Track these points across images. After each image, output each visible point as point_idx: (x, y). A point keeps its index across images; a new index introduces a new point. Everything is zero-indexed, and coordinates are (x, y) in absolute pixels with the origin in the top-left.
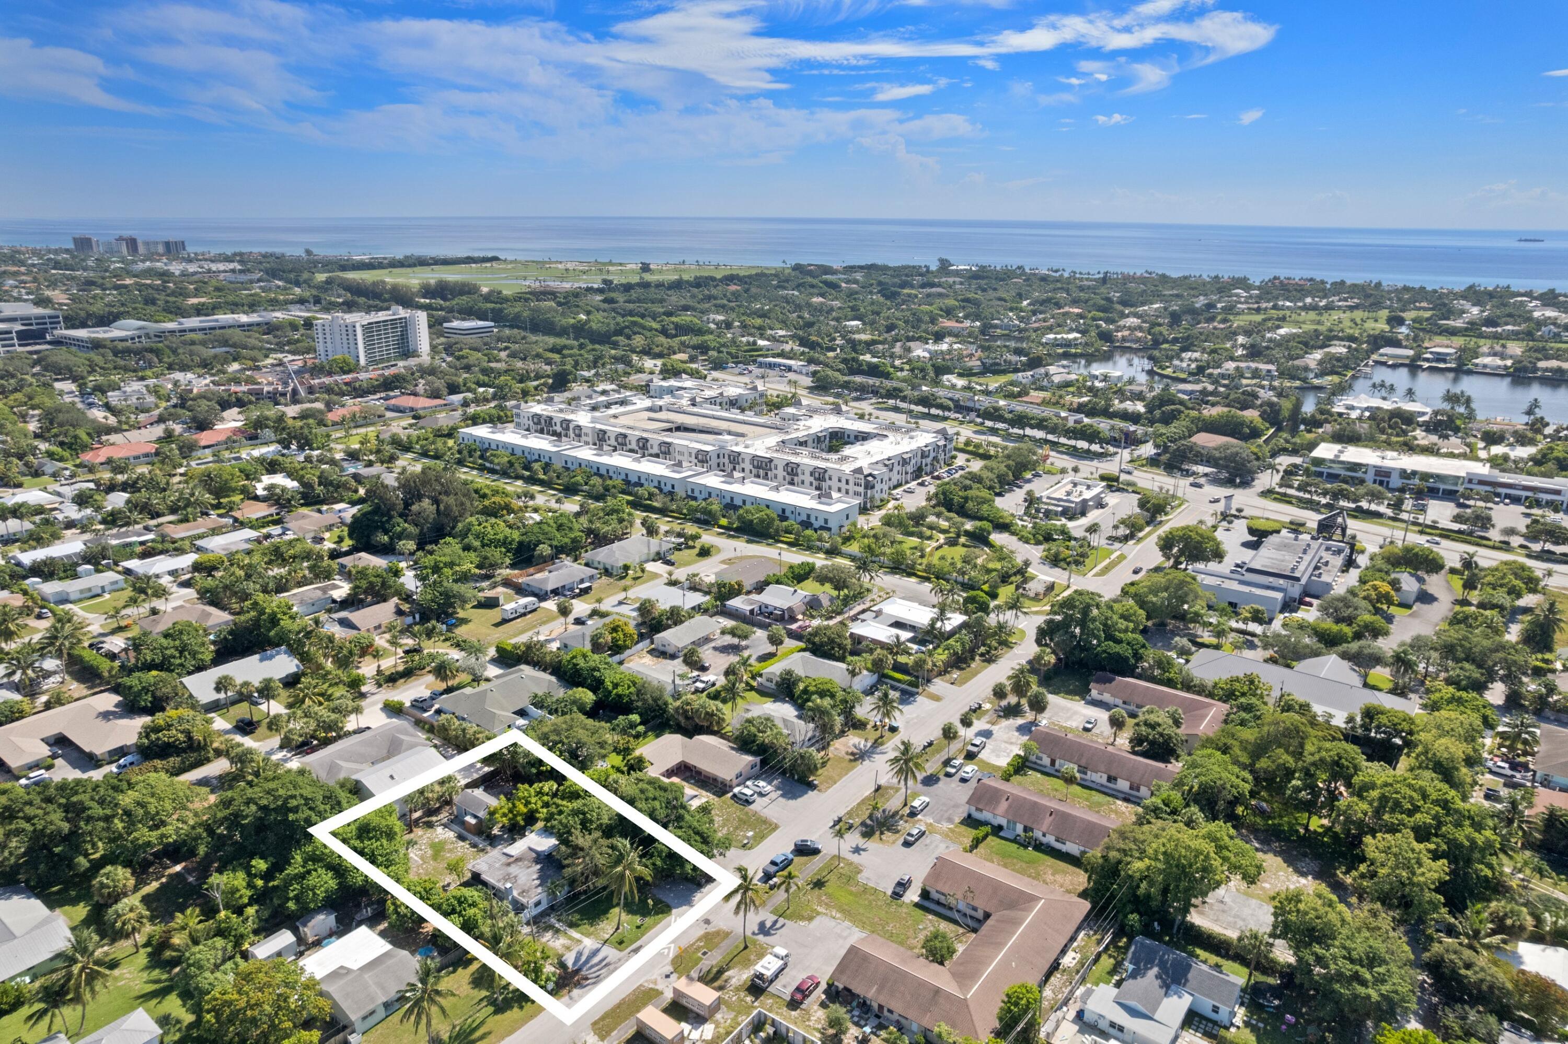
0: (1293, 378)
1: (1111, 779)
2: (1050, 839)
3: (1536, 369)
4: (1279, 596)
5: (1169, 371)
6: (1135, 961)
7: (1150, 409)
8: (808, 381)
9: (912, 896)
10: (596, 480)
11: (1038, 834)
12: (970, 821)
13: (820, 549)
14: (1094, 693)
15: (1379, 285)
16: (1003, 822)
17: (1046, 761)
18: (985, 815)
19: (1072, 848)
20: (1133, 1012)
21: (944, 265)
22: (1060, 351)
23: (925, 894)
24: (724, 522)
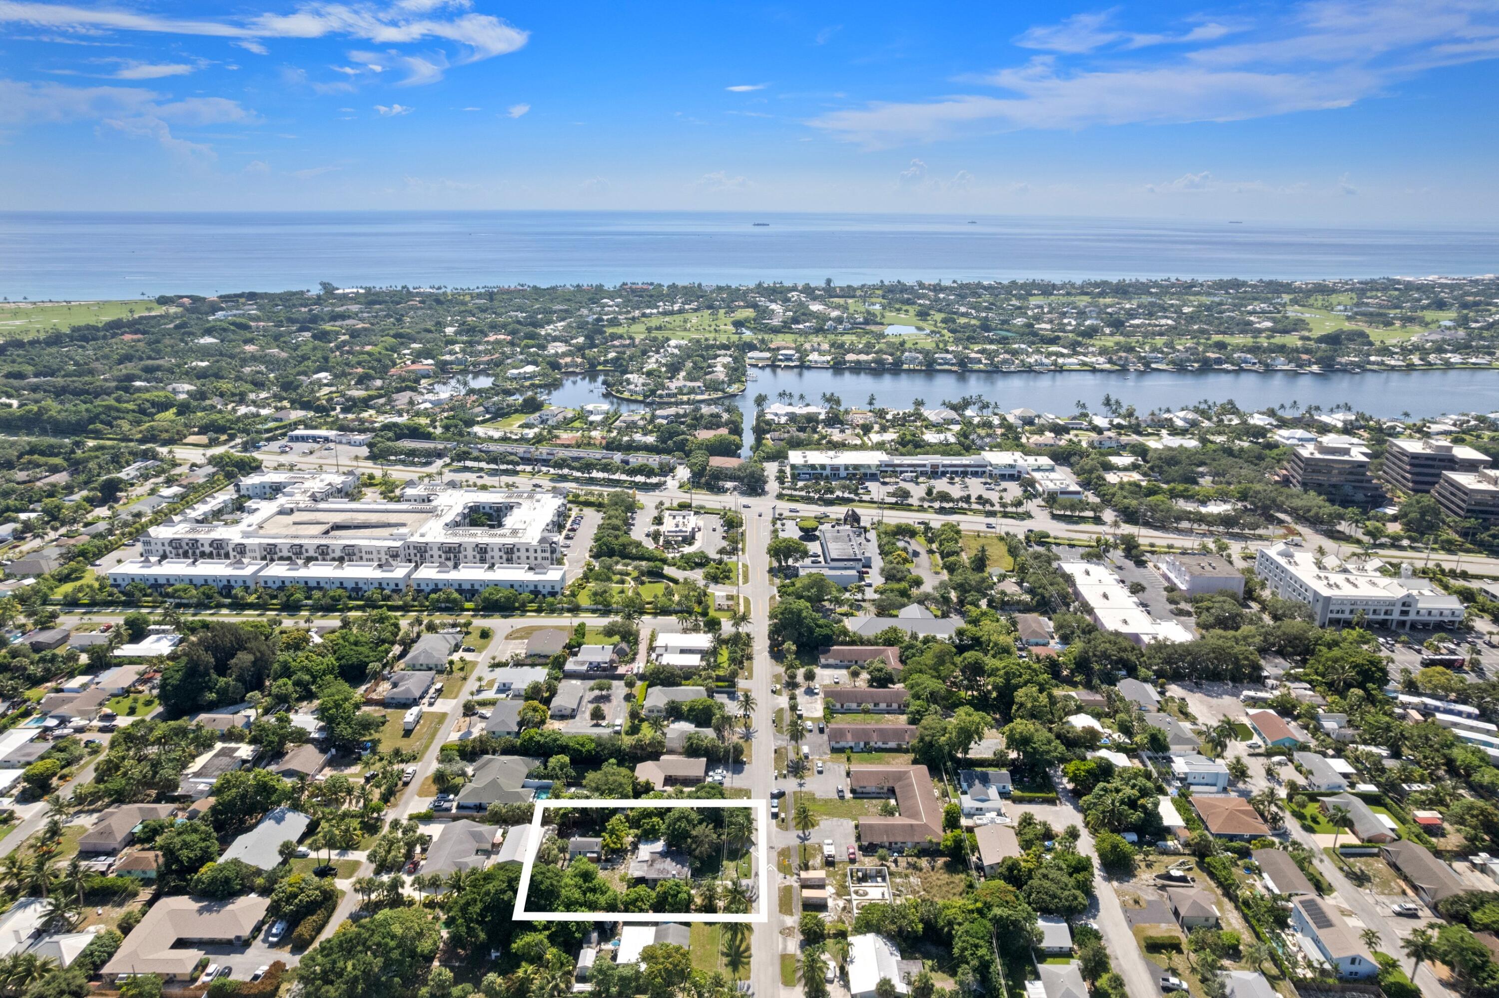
0: (716, 390)
1: (876, 705)
2: (880, 744)
3: (845, 362)
4: (854, 572)
5: (626, 395)
6: (966, 781)
7: (662, 440)
8: (365, 451)
9: (848, 795)
10: (317, 594)
11: (872, 744)
12: (834, 750)
13: (562, 611)
14: (823, 661)
15: (700, 285)
16: (852, 744)
17: (838, 706)
18: (842, 744)
19: (892, 744)
20: (983, 801)
21: (329, 289)
22: (527, 383)
23: (853, 791)
24: (468, 605)
